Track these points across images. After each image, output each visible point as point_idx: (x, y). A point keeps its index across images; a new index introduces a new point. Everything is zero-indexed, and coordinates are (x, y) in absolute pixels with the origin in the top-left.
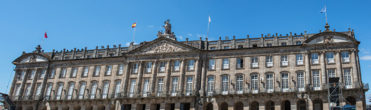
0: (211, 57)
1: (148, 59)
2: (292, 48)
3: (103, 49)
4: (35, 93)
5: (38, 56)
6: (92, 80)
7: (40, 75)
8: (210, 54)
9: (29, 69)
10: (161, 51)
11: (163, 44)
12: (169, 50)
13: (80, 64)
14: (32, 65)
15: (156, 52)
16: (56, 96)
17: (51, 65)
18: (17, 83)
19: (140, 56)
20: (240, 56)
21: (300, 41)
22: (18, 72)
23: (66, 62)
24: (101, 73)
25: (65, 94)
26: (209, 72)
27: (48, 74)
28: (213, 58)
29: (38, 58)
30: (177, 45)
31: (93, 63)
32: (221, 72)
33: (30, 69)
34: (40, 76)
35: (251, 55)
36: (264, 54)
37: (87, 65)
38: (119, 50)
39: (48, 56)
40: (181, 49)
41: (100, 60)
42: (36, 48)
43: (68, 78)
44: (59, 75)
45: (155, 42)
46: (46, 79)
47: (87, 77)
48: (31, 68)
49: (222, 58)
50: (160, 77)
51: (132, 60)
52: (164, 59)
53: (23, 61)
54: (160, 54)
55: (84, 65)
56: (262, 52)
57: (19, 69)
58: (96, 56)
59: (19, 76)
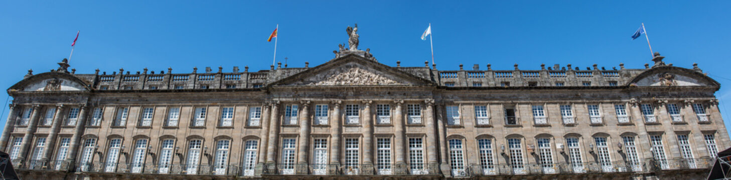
0: (451, 100)
1: (321, 96)
2: (607, 93)
3: (209, 74)
4: (56, 156)
5: (64, 80)
6: (188, 135)
7: (67, 118)
8: (449, 94)
9: (43, 106)
10: (349, 82)
11: (352, 69)
12: (366, 82)
13: (159, 100)
14: (52, 97)
15: (339, 85)
16: (105, 165)
17: (94, 100)
18: (14, 132)
19: (304, 90)
20: (510, 102)
21: (615, 80)
22: (18, 110)
23: (129, 95)
24: (211, 122)
25: (127, 162)
26: (450, 129)
27: (86, 118)
28: (456, 102)
29: (65, 84)
30: (381, 73)
31: (191, 100)
32: (476, 131)
33: (46, 106)
34: (67, 121)
35: (531, 101)
36: (555, 101)
37: (177, 104)
38: (247, 78)
39: (87, 80)
40: (391, 81)
41: (206, 95)
42: (60, 64)
43: (132, 129)
44: (111, 122)
45: (334, 65)
46: (82, 128)
47: (178, 128)
48: (48, 104)
49: (474, 104)
50: (350, 135)
51: (286, 97)
52: (357, 100)
53: (30, 88)
54: (348, 88)
55: (169, 104)
56: (551, 97)
57: (20, 104)
58: (194, 86)
59: (18, 118)
